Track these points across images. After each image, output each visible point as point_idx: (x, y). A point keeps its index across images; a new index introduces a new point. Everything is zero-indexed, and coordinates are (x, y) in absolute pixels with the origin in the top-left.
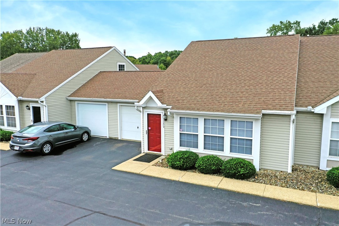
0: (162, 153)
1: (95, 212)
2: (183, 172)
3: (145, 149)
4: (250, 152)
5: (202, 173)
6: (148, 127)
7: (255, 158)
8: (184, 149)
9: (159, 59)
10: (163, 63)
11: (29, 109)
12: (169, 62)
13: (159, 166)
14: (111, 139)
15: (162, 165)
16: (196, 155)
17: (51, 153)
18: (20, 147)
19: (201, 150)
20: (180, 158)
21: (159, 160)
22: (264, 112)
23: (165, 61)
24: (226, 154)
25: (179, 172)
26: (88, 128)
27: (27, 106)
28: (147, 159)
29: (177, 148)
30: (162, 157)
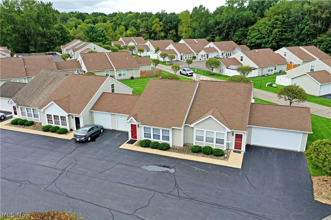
0: (137, 139)
1: (119, 163)
2: (145, 148)
3: (130, 137)
4: (168, 140)
5: (152, 148)
6: (131, 129)
7: (170, 143)
8: (146, 139)
9: (130, 21)
10: (134, 26)
11: (73, 118)
12: (139, 25)
13: (136, 146)
14: (113, 130)
15: (137, 145)
16: (150, 141)
17: (91, 141)
18: (79, 139)
19: (152, 139)
20: (144, 143)
21: (136, 143)
22: (173, 127)
23: (136, 24)
24: (161, 141)
25: (144, 148)
26: (102, 126)
27: (72, 117)
28: (132, 142)
29: (143, 138)
30: (137, 141)
